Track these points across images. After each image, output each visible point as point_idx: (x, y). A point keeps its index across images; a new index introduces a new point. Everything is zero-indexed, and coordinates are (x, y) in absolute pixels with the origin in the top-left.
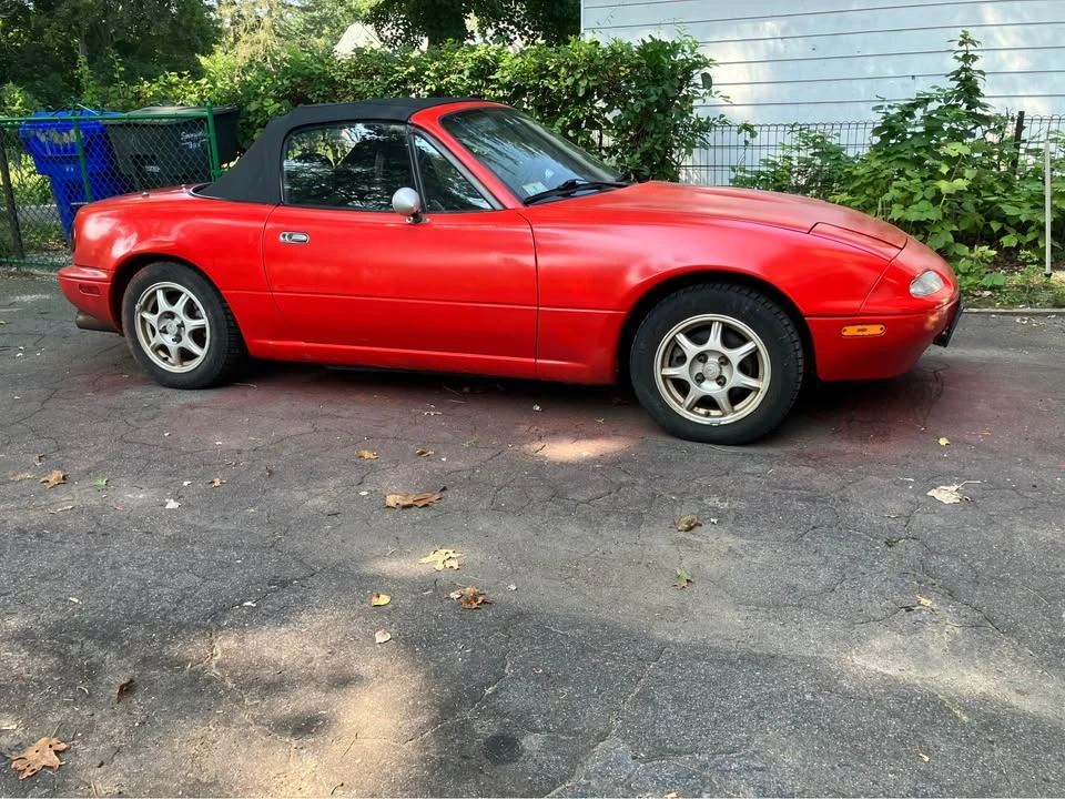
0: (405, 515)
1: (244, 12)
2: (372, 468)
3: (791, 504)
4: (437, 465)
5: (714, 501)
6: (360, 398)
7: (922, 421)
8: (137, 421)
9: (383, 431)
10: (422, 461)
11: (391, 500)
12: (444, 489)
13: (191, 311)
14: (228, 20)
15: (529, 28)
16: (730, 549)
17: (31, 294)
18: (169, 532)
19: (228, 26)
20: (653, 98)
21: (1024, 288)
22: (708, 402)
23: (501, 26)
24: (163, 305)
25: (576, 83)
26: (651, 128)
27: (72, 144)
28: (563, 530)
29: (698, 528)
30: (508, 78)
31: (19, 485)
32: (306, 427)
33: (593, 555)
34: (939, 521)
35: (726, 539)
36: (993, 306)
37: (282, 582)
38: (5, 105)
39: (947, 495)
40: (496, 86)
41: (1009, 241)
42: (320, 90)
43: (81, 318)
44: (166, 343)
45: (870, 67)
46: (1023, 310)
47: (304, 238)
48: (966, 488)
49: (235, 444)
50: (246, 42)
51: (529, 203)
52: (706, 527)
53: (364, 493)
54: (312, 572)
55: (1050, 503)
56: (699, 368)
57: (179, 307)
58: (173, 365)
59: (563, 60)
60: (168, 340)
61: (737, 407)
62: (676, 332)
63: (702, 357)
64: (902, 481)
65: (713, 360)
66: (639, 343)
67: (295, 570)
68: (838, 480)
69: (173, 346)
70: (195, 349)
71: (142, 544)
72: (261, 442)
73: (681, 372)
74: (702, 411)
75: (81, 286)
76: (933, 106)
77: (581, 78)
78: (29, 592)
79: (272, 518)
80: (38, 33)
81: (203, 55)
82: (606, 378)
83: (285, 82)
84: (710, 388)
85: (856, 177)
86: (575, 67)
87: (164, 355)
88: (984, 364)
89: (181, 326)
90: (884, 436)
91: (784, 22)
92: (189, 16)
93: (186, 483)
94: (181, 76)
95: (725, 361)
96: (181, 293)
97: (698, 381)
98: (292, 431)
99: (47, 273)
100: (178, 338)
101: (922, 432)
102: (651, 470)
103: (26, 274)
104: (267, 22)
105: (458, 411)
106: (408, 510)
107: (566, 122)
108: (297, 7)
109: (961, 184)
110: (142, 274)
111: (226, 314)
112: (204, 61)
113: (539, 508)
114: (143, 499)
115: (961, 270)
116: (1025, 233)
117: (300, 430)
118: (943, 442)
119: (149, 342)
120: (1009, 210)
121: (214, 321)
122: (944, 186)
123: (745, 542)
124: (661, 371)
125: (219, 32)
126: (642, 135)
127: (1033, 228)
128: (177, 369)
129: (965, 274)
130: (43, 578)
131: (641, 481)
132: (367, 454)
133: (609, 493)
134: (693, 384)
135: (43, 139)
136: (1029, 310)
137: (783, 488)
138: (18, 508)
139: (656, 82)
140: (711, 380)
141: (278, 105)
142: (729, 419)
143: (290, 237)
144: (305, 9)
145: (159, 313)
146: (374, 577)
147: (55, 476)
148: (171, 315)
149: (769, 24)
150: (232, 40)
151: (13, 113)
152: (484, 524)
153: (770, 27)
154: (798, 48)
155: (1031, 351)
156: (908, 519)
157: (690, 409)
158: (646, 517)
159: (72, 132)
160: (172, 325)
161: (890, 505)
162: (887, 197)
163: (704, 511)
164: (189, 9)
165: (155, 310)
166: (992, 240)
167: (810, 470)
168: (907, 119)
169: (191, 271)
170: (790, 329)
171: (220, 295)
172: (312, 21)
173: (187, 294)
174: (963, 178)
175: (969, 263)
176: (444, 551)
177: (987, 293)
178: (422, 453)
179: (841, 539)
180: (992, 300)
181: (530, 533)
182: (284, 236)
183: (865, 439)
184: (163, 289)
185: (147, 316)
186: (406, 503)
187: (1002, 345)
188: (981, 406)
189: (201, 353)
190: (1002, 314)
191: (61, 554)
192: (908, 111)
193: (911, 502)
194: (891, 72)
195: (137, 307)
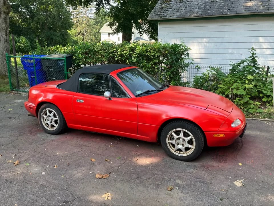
0: (100, 181)
1: (79, 20)
2: (94, 164)
3: (197, 184)
4: (110, 165)
5: (178, 181)
6: (94, 139)
7: (236, 156)
8: (39, 145)
9: (98, 152)
10: (106, 162)
11: (97, 176)
12: (111, 173)
13: (55, 116)
14: (76, 22)
15: (148, 31)
16: (180, 198)
17: (20, 100)
18: (41, 183)
19: (75, 23)
20: (174, 59)
21: (268, 113)
22: (180, 150)
23: (141, 30)
24: (48, 114)
25: (155, 54)
26: (173, 66)
27: (33, 63)
28: (139, 188)
29: (173, 190)
30: (138, 52)
31: (8, 164)
32: (79, 150)
33: (145, 197)
34: (235, 193)
35: (180, 194)
36: (259, 118)
37: (67, 202)
38: (20, 41)
39: (238, 184)
40: (135, 54)
41: (264, 100)
42: (92, 53)
43: (29, 113)
44: (48, 123)
45: (230, 51)
46: (267, 120)
47: (82, 101)
48: (244, 181)
49: (61, 154)
50: (79, 27)
51: (137, 96)
52: (175, 189)
53: (91, 173)
54: (74, 199)
55: (265, 188)
56: (178, 141)
57: (52, 115)
58: (49, 128)
59: (152, 48)
60: (49, 122)
61: (187, 152)
62: (172, 132)
63: (178, 139)
64: (227, 178)
65: (181, 140)
66: (163, 134)
67: (71, 198)
68: (211, 176)
69: (50, 124)
70: (55, 125)
71: (35, 187)
72: (68, 154)
73: (173, 142)
74: (178, 152)
75: (29, 107)
76: (245, 64)
77: (156, 53)
78: (6, 201)
79: (67, 179)
80: (30, 24)
81: (69, 30)
82: (155, 141)
83: (84, 50)
84: (180, 147)
85: (225, 81)
86: (155, 50)
87: (47, 126)
88: (255, 137)
89: (52, 119)
90: (225, 161)
91: (209, 39)
92: (66, 21)
93: (48, 166)
94: (60, 46)
95: (184, 140)
96: (52, 111)
97: (177, 145)
98: (76, 150)
99: (24, 93)
100: (51, 122)
101: (235, 160)
102: (163, 170)
103: (19, 94)
104: (85, 22)
105: (118, 146)
106: (101, 179)
107: (152, 63)
108: (93, 19)
109: (251, 86)
110: (43, 106)
111: (63, 117)
112: (69, 31)
113: (134, 181)
114: (37, 171)
115: (251, 107)
116: (269, 98)
117: (78, 151)
118: (240, 164)
119: (44, 122)
120: (265, 92)
121: (60, 119)
122: (247, 86)
123: (184, 195)
124: (169, 141)
125: (73, 25)
126: (171, 67)
127: (271, 97)
128: (50, 129)
129: (252, 109)
130: (10, 197)
131: (160, 173)
132: (93, 160)
133: (152, 177)
134: (176, 145)
135: (26, 61)
136: (269, 120)
137: (196, 178)
138: (7, 172)
139: (175, 55)
140: (180, 145)
141: (82, 56)
142: (185, 155)
143: (79, 101)
144: (94, 19)
145: (47, 116)
146: (90, 201)
147: (17, 162)
148: (50, 116)
149: (205, 39)
150: (76, 26)
151: (22, 43)
152: (119, 185)
153: (205, 40)
154: (212, 45)
155: (268, 133)
156: (227, 191)
157: (175, 151)
158: (160, 186)
159: (33, 60)
160: (50, 118)
161: (223, 186)
162: (233, 87)
163: (175, 184)
164: (66, 20)
165: (46, 115)
166: (260, 99)
167: (204, 172)
168: (238, 67)
169: (55, 106)
170: (200, 134)
171: (61, 113)
172: (96, 22)
173: (54, 112)
174: (252, 84)
175: (253, 106)
176: (108, 194)
177: (258, 114)
178: (106, 160)
179: (209, 197)
180: (259, 116)
181: (130, 189)
182: (78, 100)
183: (220, 161)
184: (48, 110)
185: (44, 116)
186: (101, 177)
187: (261, 131)
188: (252, 152)
189: (56, 126)
190: (262, 120)
191: (15, 189)
192: (239, 65)
193: (229, 186)
194: (236, 52)
195: (42, 114)
